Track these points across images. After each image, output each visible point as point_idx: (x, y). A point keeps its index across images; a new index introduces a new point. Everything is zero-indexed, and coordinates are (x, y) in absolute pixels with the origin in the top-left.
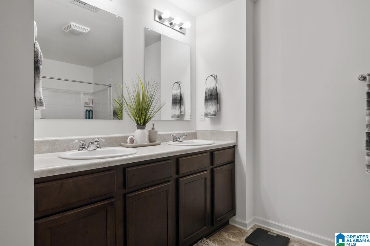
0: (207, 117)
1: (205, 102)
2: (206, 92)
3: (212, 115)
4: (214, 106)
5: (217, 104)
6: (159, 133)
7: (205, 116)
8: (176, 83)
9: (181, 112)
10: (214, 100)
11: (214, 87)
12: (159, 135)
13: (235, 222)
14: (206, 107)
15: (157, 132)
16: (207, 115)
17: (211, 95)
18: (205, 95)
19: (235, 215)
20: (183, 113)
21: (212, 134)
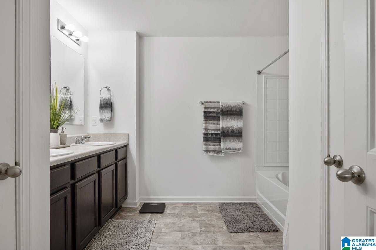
0: (103, 122)
1: (100, 110)
2: (101, 101)
3: (108, 121)
4: (109, 113)
5: (112, 111)
6: (68, 136)
7: (100, 121)
8: (64, 87)
9: (71, 116)
10: (110, 108)
11: (109, 98)
12: (69, 138)
13: (127, 204)
14: (101, 114)
15: (66, 135)
16: (103, 120)
17: (107, 103)
18: (100, 103)
19: (127, 199)
20: (73, 118)
21: (106, 137)
